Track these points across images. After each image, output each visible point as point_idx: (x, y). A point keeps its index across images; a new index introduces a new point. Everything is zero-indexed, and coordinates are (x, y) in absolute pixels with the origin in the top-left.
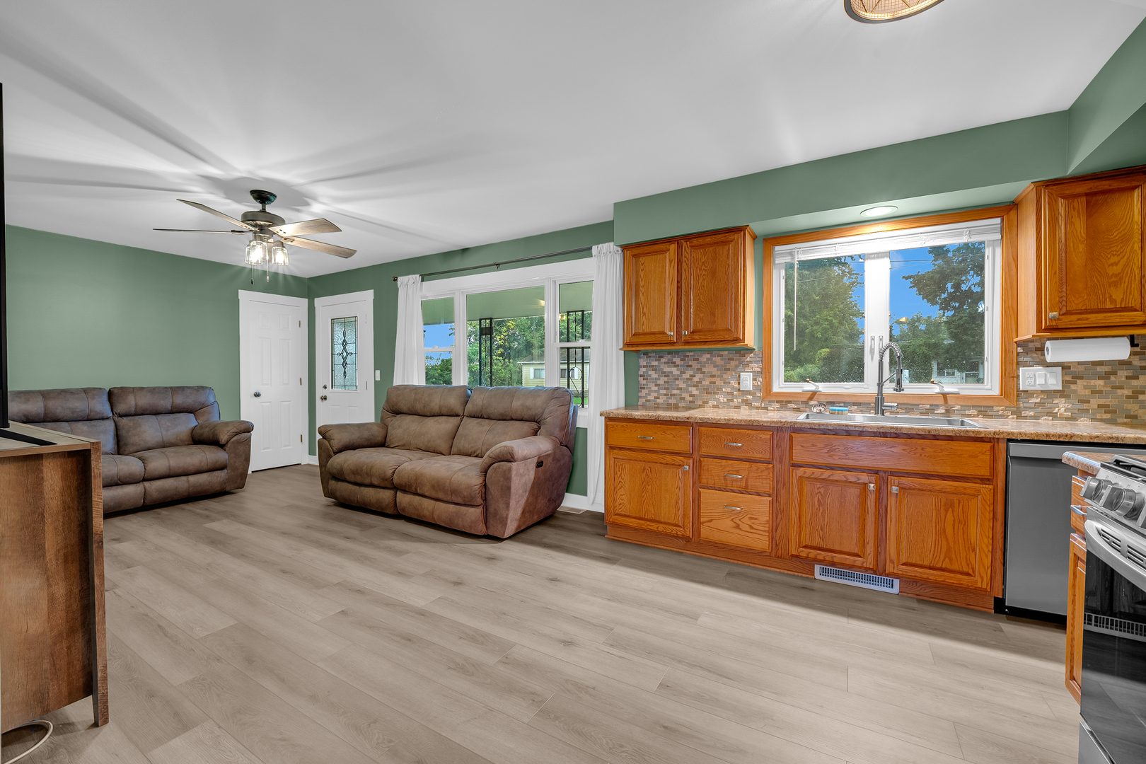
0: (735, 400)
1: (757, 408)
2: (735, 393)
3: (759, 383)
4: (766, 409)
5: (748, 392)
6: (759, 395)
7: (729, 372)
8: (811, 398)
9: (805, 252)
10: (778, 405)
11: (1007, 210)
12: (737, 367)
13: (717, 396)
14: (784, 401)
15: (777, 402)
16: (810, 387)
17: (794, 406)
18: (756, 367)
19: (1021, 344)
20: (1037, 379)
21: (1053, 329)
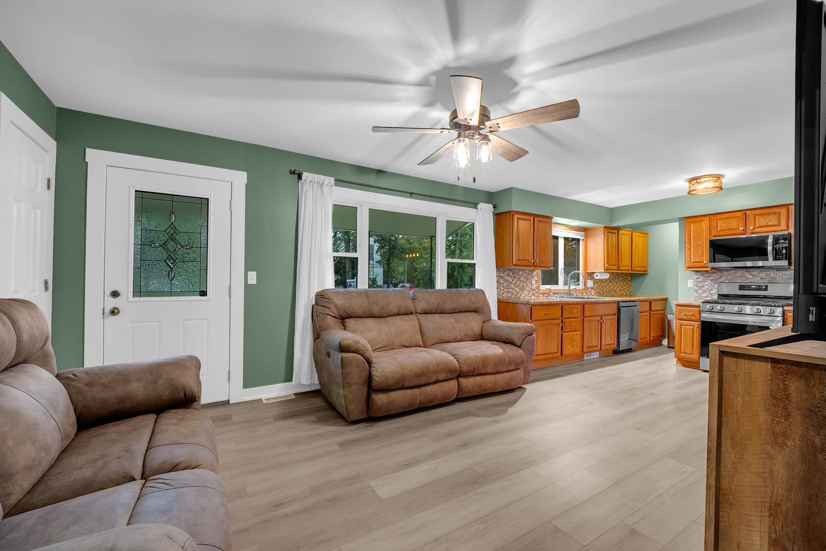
0: (531, 293)
1: (537, 297)
2: (531, 289)
3: (537, 286)
5: (534, 290)
6: (537, 291)
7: (528, 280)
11: (586, 230)
12: (530, 278)
13: (524, 292)
14: (543, 293)
15: (541, 293)
16: (548, 287)
17: (546, 295)
18: (536, 278)
19: (588, 273)
20: (590, 284)
21: (606, 269)
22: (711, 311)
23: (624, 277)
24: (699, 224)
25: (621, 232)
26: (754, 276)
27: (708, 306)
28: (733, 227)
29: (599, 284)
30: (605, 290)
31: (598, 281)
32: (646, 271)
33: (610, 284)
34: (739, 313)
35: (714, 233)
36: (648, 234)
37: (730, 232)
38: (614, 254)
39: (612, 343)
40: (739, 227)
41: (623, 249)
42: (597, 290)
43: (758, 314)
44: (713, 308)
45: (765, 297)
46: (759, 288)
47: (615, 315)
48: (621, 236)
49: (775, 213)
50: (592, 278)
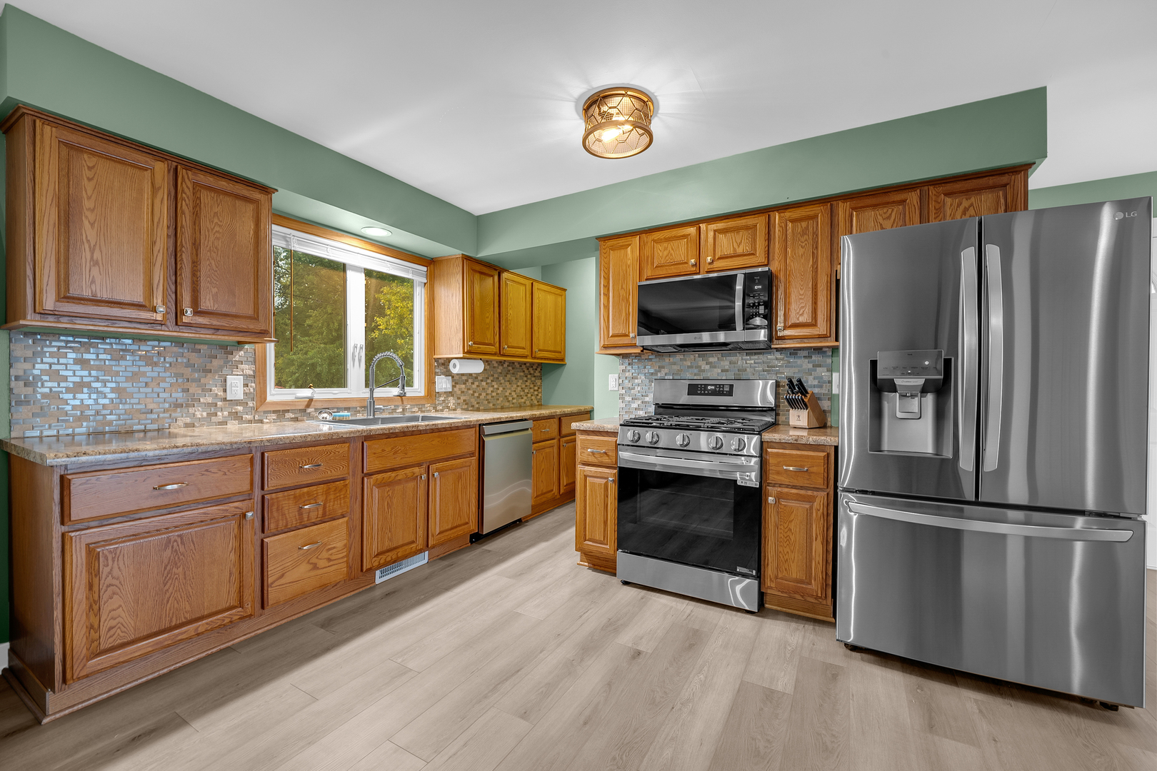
0: (219, 414)
1: (250, 422)
2: (220, 404)
3: (252, 390)
4: (261, 421)
5: (238, 402)
6: (251, 405)
7: (209, 375)
8: (308, 406)
9: (300, 242)
10: (274, 416)
11: (431, 264)
12: (221, 368)
13: (191, 410)
14: (281, 412)
15: (274, 412)
16: (306, 393)
17: (291, 415)
18: (248, 369)
19: (437, 360)
20: (443, 384)
21: (469, 352)
22: (635, 445)
23: (526, 372)
24: (623, 251)
25: (505, 275)
26: (713, 366)
27: (629, 434)
28: (678, 259)
29: (469, 384)
30: (482, 397)
31: (464, 378)
32: (563, 360)
33: (494, 383)
34: (684, 449)
35: (648, 272)
36: (565, 290)
37: (673, 270)
38: (488, 321)
39: (463, 522)
40: (688, 260)
41: (510, 312)
42: (463, 398)
43: (717, 451)
44: (639, 438)
45: (728, 409)
46: (719, 391)
47: (472, 454)
48: (506, 284)
49: (747, 228)
50: (448, 373)
